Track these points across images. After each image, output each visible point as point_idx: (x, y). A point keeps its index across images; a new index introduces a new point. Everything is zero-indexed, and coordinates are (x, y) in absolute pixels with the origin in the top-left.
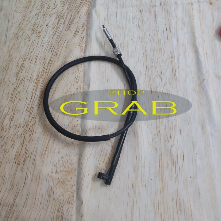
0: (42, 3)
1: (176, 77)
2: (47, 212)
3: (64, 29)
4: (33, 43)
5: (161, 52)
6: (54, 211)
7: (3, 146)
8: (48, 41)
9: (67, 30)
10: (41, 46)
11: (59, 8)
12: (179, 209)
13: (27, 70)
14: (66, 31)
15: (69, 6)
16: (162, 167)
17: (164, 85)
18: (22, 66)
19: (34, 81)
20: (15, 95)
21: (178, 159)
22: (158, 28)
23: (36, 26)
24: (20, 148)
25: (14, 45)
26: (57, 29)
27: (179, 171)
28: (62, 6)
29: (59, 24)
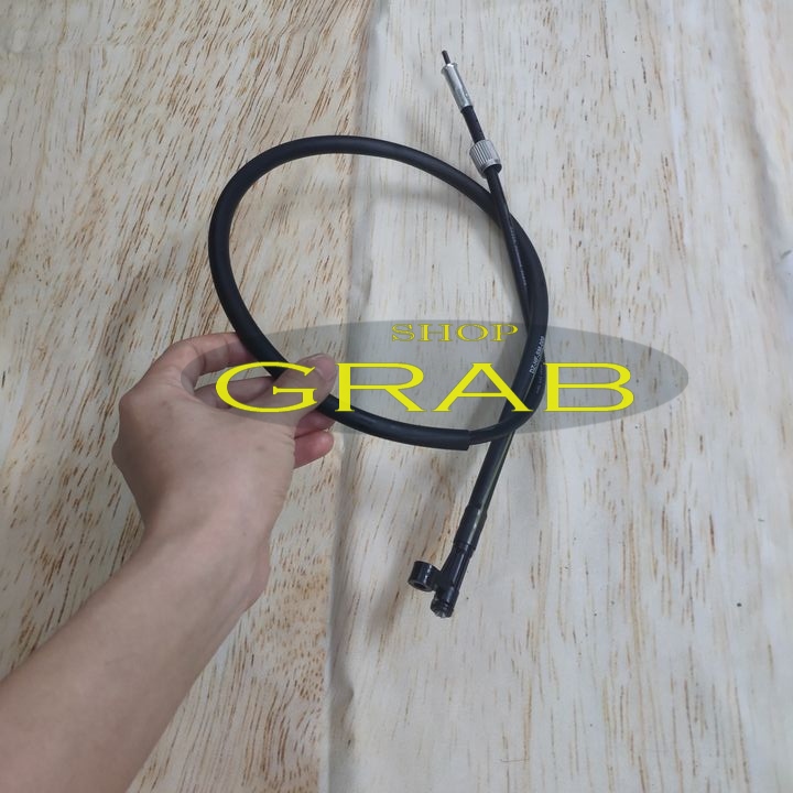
0: (201, 6)
1: (684, 246)
2: (230, 726)
3: (280, 93)
4: (172, 147)
5: (628, 158)
6: (255, 723)
7: (81, 504)
8: (226, 136)
9: (289, 94)
10: (202, 156)
11: (261, 19)
12: (696, 720)
13: (157, 239)
14: (287, 98)
15: (295, 11)
16: (633, 569)
17: (641, 275)
18: (139, 230)
20: (117, 330)
21: (691, 542)
22: (612, 74)
23: (181, 87)
25: (108, 156)
26: (254, 94)
27: (697, 583)
28: (270, 12)
29: (260, 78)
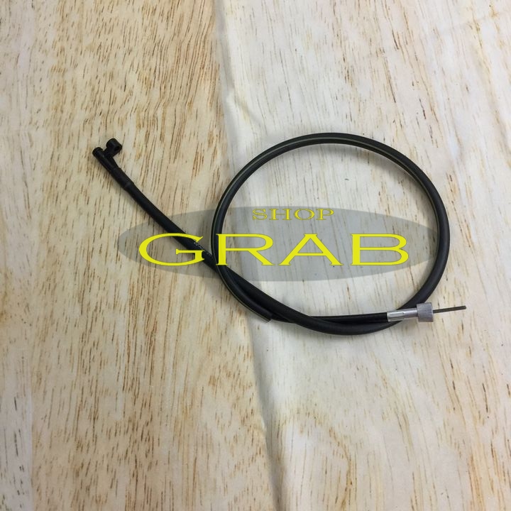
0: (93, 90)
1: (472, 243)
3: (166, 155)
4: (97, 206)
7: (91, 489)
9: (173, 156)
10: (121, 211)
11: (139, 97)
13: (103, 280)
14: (172, 160)
15: (163, 88)
18: (88, 274)
19: (125, 309)
20: (89, 353)
24: (133, 487)
25: (52, 219)
26: (148, 158)
28: (144, 91)
29: (150, 145)
